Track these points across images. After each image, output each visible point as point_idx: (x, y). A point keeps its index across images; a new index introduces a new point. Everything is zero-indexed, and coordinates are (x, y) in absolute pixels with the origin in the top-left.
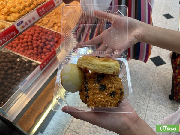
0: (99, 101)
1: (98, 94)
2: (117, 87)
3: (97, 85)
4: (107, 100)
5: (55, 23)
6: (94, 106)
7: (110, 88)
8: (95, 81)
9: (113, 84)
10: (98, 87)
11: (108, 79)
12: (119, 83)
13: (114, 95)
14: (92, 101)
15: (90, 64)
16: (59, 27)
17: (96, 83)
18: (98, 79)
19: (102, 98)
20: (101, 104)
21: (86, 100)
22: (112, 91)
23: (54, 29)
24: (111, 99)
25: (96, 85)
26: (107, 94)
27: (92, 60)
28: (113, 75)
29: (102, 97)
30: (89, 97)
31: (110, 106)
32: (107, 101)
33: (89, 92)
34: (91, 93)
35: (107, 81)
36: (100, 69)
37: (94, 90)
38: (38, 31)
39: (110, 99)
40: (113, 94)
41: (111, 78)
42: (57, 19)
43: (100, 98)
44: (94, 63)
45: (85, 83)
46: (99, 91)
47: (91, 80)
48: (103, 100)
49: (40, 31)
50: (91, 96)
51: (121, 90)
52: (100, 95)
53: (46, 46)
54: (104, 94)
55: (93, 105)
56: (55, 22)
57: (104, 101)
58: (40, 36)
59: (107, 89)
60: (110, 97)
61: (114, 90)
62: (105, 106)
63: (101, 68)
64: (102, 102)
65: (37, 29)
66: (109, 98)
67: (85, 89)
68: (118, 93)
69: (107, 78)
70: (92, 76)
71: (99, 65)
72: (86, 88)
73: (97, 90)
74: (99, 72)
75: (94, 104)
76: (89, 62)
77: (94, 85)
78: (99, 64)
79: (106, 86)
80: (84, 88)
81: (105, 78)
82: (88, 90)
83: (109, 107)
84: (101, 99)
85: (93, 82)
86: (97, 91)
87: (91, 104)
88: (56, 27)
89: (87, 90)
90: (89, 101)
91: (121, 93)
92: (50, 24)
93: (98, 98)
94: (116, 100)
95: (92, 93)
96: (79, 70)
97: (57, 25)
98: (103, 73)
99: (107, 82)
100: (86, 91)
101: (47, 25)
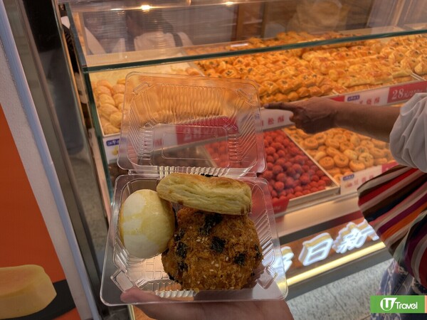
0: (212, 276)
1: (208, 260)
2: (249, 243)
3: (206, 239)
4: (229, 272)
5: (324, 144)
6: (200, 288)
7: (234, 245)
8: (201, 229)
9: (240, 235)
10: (208, 244)
11: (229, 224)
12: (252, 233)
13: (242, 261)
14: (195, 276)
15: (191, 192)
16: (328, 155)
17: (202, 235)
18: (206, 226)
19: (217, 268)
20: (215, 284)
21: (180, 274)
22: (239, 252)
23: (313, 153)
24: (237, 271)
25: (203, 239)
26: (227, 258)
27: (196, 184)
28: (239, 216)
29: (216, 266)
30: (189, 269)
31: (235, 286)
32: (229, 276)
33: (189, 255)
34: (191, 259)
35: (228, 229)
36: (214, 204)
37: (199, 252)
38: (278, 144)
39: (235, 270)
40: (240, 259)
41: (234, 222)
42: (333, 138)
43: (212, 270)
44: (200, 190)
45: (175, 235)
46: (211, 254)
47: (191, 227)
48: (220, 273)
49: (283, 147)
50: (192, 266)
51: (256, 250)
52: (213, 263)
53: (276, 180)
54: (222, 260)
55: (197, 286)
56: (325, 141)
57: (222, 276)
58: (276, 155)
59: (227, 249)
60: (235, 267)
61: (242, 250)
62: (224, 287)
63: (215, 202)
64: (218, 279)
65: (279, 138)
66: (233, 269)
67: (178, 249)
68: (250, 257)
69: (226, 222)
70: (193, 217)
71: (212, 195)
72: (180, 246)
73: (205, 251)
74: (211, 211)
75: (199, 283)
76: (187, 188)
77: (198, 240)
78: (211, 193)
79: (225, 241)
80: (176, 247)
81: (223, 222)
82: (185, 253)
83: (233, 288)
84: (216, 272)
85: (195, 234)
86: (206, 254)
87: (192, 285)
88: (320, 153)
89: (182, 251)
90: (189, 277)
91: (258, 255)
92: (311, 142)
93: (208, 269)
94: (247, 270)
95: (194, 259)
96: (163, 205)
97: (325, 150)
98: (220, 213)
99: (227, 233)
100: (180, 255)
101: (304, 139)
